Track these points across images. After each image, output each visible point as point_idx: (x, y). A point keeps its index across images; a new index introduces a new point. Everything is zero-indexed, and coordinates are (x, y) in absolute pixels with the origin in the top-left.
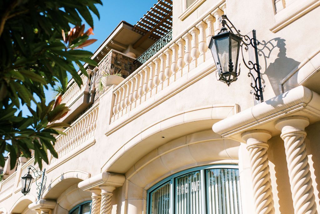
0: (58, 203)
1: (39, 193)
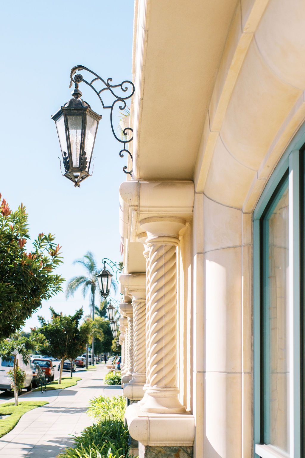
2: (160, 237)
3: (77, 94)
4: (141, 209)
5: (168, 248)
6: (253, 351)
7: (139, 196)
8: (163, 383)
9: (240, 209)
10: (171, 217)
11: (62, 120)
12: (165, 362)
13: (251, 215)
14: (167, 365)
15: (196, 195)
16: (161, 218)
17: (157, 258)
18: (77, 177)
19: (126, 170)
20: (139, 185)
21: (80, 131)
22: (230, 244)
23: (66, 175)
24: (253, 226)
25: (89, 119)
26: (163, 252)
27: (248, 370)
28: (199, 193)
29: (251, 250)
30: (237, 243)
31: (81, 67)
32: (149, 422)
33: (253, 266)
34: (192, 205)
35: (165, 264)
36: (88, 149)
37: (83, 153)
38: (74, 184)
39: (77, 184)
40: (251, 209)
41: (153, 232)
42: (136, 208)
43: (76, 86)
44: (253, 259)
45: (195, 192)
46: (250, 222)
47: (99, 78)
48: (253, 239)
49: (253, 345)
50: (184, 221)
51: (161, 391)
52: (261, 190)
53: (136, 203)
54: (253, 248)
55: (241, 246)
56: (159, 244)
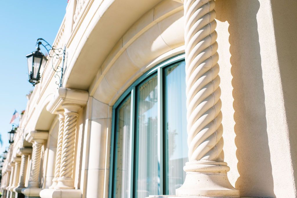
0: (91, 95)
1: (59, 82)
2: (72, 112)
3: (39, 49)
4: (66, 99)
5: (74, 117)
6: (110, 160)
7: (66, 94)
8: (67, 175)
9: (108, 105)
10: (77, 104)
11: (32, 58)
12: (68, 166)
13: (112, 107)
14: (69, 167)
15: (90, 97)
16: (73, 104)
17: (69, 120)
18: (34, 82)
19: (56, 83)
20: (67, 90)
21: (39, 64)
22: (103, 117)
23: (29, 81)
24: (113, 111)
25: (43, 60)
26: (72, 118)
27: (108, 168)
28: (91, 96)
29: (111, 120)
30: (106, 117)
31: (41, 39)
32: (61, 192)
33: (112, 126)
34: (87, 100)
35: (72, 123)
36: (41, 72)
37: (39, 73)
38: (33, 85)
39: (34, 85)
40: (112, 105)
41: (69, 109)
42: (64, 99)
43: (39, 46)
44: (112, 124)
45: (89, 96)
46: (112, 109)
47: (49, 45)
48: (112, 116)
49: (110, 158)
50: (81, 106)
51: (66, 179)
52: (118, 98)
53: (64, 97)
54: (112, 120)
55: (107, 118)
56: (70, 115)
